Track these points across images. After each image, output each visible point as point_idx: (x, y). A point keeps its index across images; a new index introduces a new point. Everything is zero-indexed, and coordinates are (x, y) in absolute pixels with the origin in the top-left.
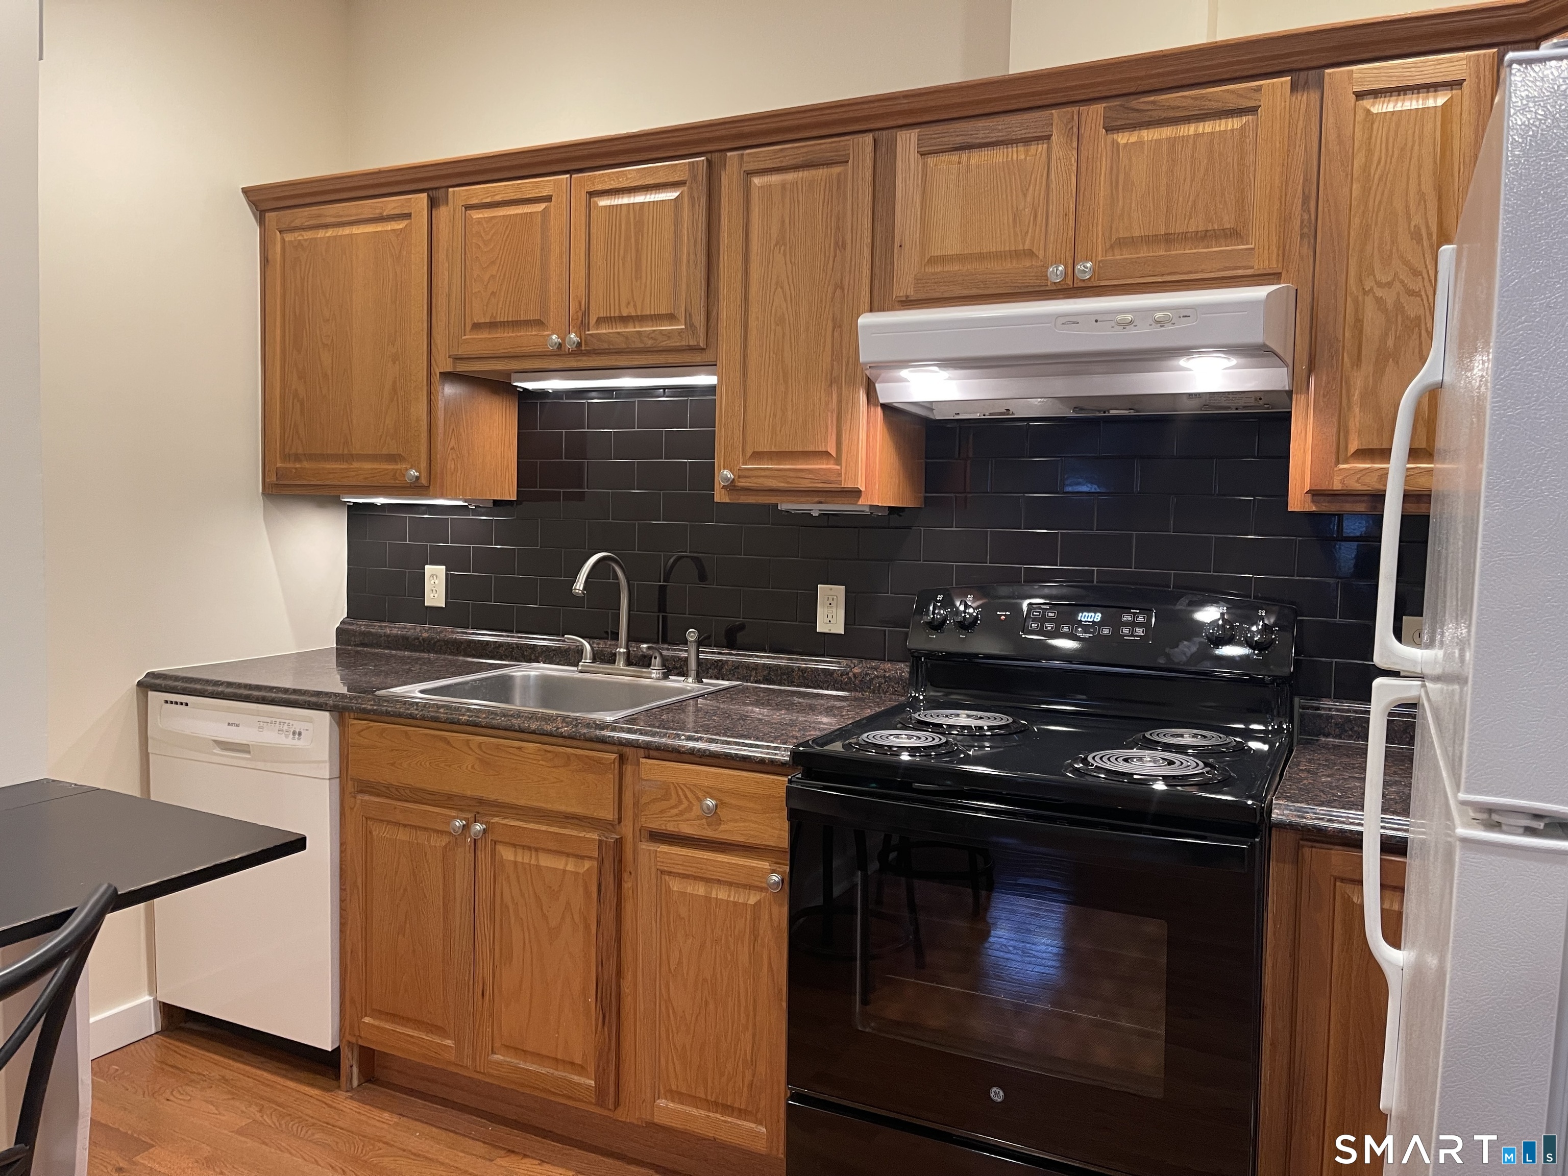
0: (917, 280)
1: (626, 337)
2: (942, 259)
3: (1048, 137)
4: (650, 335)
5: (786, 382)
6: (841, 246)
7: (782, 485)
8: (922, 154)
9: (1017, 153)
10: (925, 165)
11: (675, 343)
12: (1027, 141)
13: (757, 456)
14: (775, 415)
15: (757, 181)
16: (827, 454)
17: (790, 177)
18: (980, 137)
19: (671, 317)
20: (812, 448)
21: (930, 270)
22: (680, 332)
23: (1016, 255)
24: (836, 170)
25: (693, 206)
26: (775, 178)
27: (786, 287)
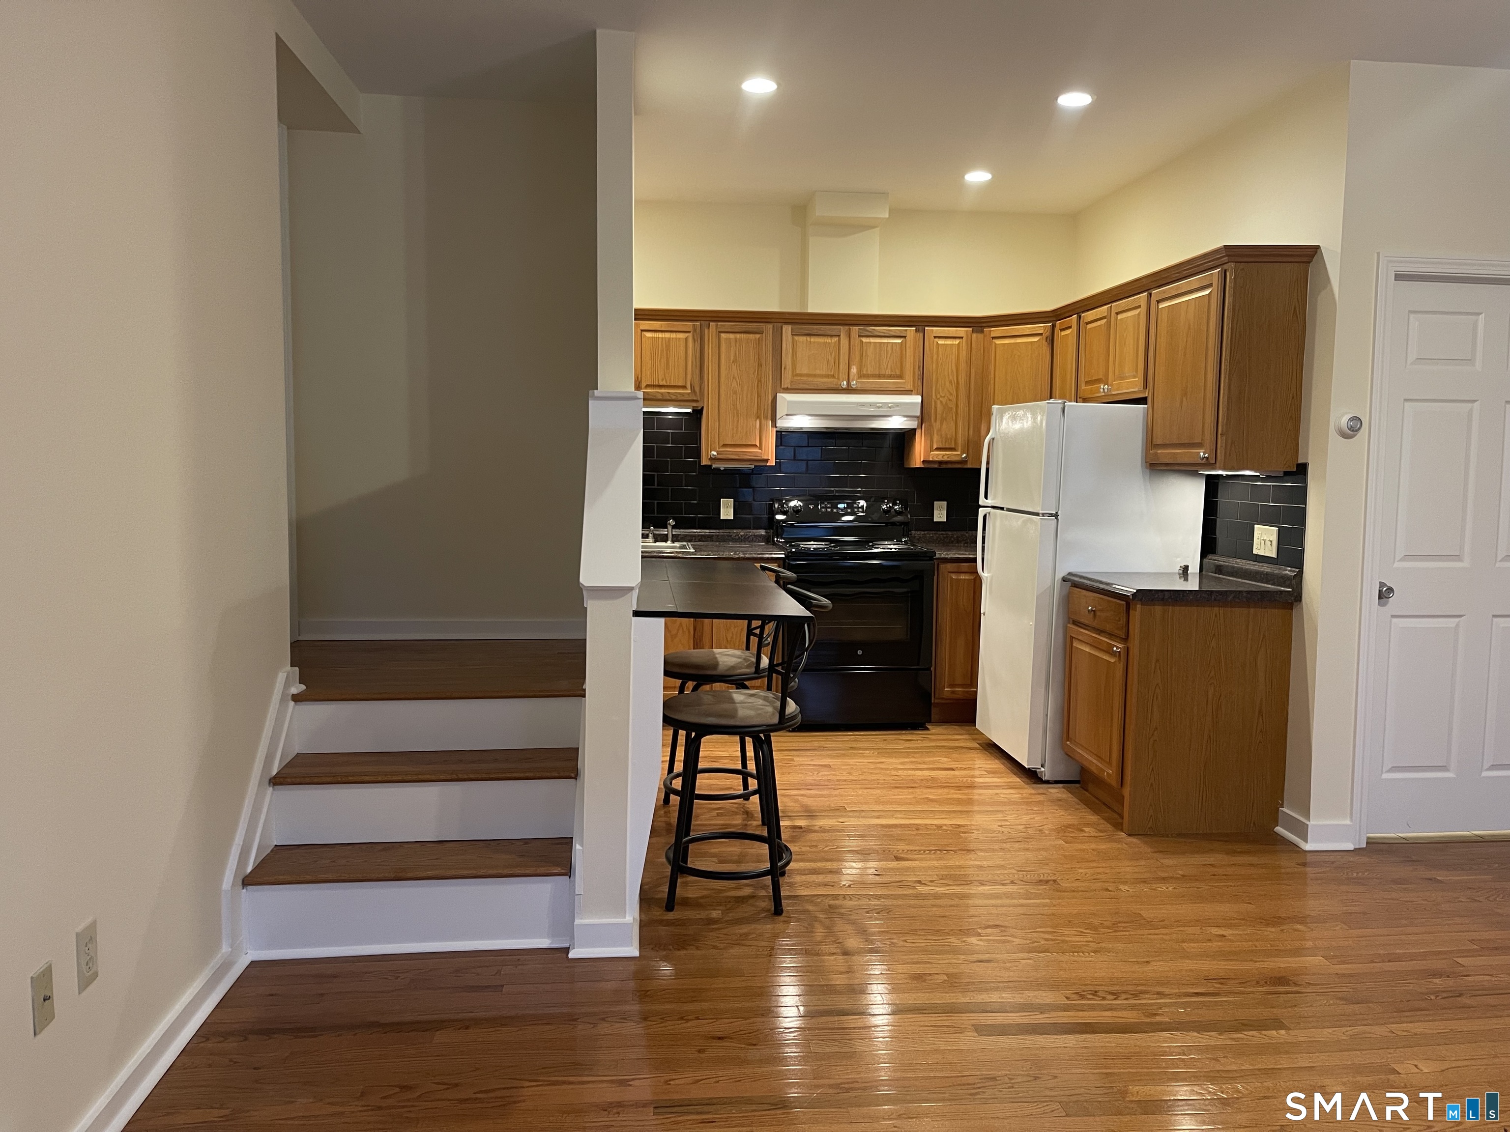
0: (792, 382)
1: (662, 394)
2: (801, 375)
3: (839, 336)
4: (673, 394)
5: (738, 416)
6: (760, 365)
7: (736, 457)
8: (792, 335)
9: (828, 340)
10: (793, 339)
11: (686, 398)
12: (831, 336)
13: (725, 445)
14: (733, 429)
15: (723, 335)
16: (756, 446)
17: (738, 336)
18: (815, 332)
19: (684, 387)
20: (749, 443)
21: (796, 378)
22: (688, 394)
23: (827, 376)
24: (758, 336)
25: (695, 342)
26: (732, 336)
27: (738, 380)
